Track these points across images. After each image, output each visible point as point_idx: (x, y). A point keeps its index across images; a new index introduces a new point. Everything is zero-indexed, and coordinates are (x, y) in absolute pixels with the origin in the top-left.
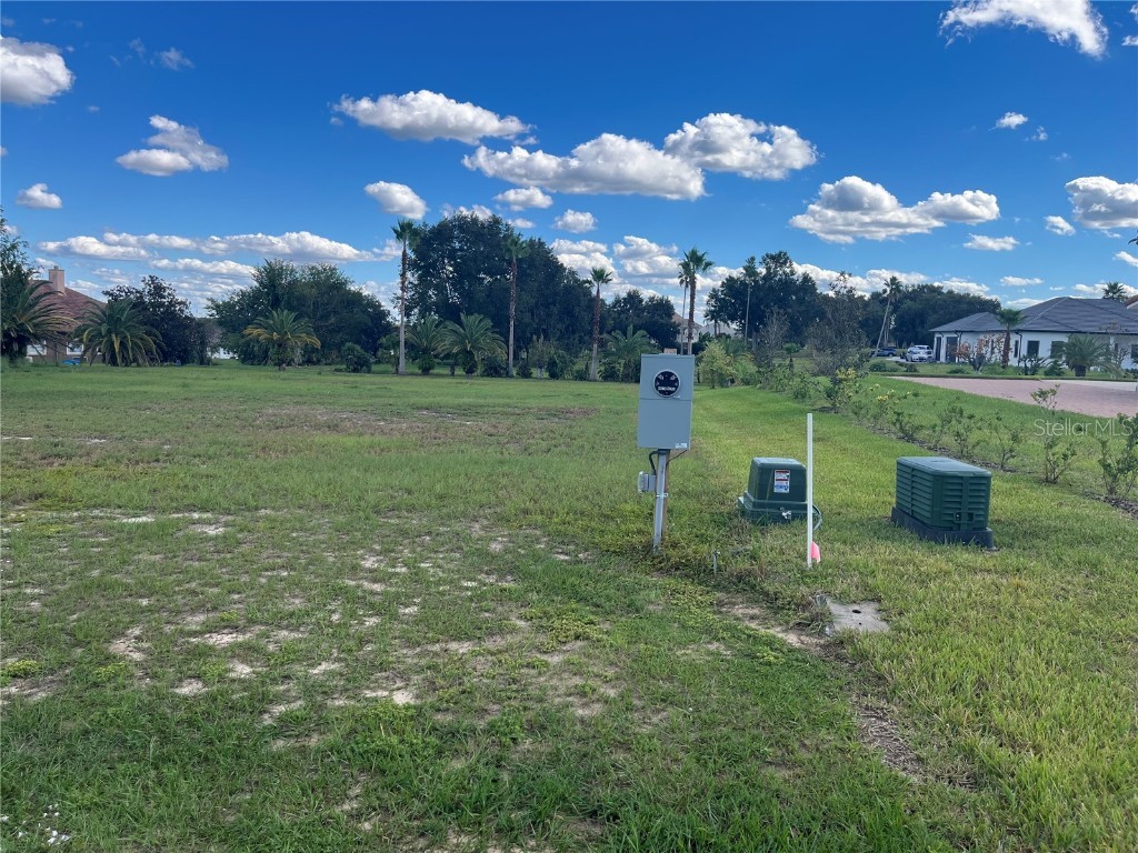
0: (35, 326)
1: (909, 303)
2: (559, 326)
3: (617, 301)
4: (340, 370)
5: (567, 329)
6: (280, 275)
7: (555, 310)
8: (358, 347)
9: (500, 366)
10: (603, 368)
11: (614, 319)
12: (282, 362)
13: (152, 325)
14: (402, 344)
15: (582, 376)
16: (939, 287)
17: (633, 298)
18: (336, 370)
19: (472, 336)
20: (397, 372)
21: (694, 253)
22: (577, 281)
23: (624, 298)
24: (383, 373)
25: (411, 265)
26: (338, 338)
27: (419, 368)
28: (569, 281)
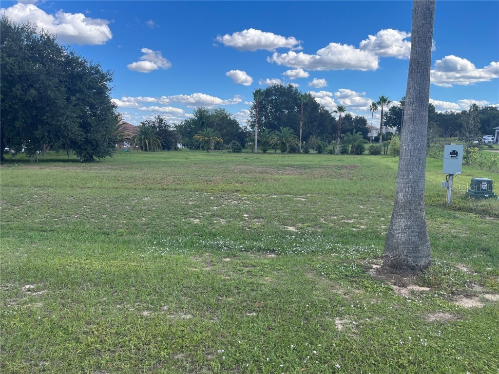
0: (119, 136)
1: (481, 115)
4: (230, 152)
5: (321, 132)
7: (316, 124)
8: (237, 142)
9: (296, 149)
10: (341, 149)
12: (208, 149)
13: (159, 135)
14: (256, 140)
15: (331, 152)
16: (495, 108)
17: (348, 117)
18: (228, 152)
19: (285, 136)
20: (253, 152)
21: (383, 97)
22: (324, 111)
23: (344, 118)
24: (247, 152)
25: (255, 107)
26: (227, 138)
27: (262, 150)
28: (321, 111)
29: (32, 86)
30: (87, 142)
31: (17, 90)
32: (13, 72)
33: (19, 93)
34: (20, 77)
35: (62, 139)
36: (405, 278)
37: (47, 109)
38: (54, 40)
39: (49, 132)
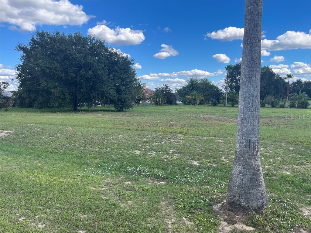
0: (142, 97)
2: (273, 91)
3: (293, 83)
5: (276, 92)
6: (194, 82)
7: (272, 87)
8: (214, 100)
10: (290, 104)
11: (292, 89)
12: (194, 104)
13: (165, 96)
14: (227, 98)
15: (283, 107)
17: (299, 82)
18: (208, 106)
20: (225, 106)
22: (279, 78)
23: (296, 82)
24: (221, 106)
25: (228, 77)
26: (208, 97)
27: (231, 105)
28: (277, 78)
29: (90, 69)
30: (119, 100)
31: (83, 72)
32: (81, 62)
33: (83, 73)
34: (84, 64)
35: (105, 99)
36: (237, 216)
37: (98, 82)
38: (103, 43)
39: (98, 94)
